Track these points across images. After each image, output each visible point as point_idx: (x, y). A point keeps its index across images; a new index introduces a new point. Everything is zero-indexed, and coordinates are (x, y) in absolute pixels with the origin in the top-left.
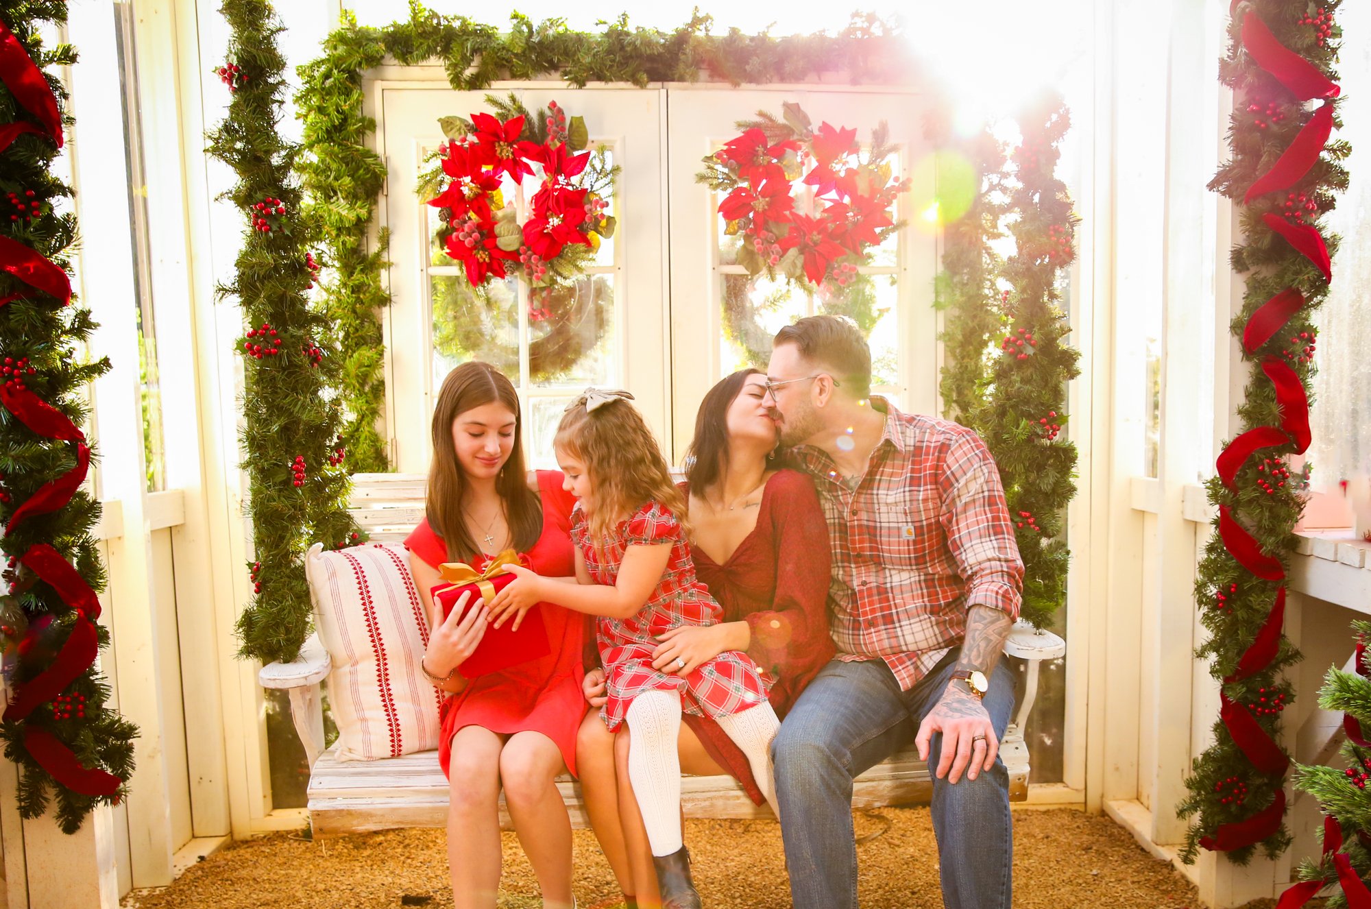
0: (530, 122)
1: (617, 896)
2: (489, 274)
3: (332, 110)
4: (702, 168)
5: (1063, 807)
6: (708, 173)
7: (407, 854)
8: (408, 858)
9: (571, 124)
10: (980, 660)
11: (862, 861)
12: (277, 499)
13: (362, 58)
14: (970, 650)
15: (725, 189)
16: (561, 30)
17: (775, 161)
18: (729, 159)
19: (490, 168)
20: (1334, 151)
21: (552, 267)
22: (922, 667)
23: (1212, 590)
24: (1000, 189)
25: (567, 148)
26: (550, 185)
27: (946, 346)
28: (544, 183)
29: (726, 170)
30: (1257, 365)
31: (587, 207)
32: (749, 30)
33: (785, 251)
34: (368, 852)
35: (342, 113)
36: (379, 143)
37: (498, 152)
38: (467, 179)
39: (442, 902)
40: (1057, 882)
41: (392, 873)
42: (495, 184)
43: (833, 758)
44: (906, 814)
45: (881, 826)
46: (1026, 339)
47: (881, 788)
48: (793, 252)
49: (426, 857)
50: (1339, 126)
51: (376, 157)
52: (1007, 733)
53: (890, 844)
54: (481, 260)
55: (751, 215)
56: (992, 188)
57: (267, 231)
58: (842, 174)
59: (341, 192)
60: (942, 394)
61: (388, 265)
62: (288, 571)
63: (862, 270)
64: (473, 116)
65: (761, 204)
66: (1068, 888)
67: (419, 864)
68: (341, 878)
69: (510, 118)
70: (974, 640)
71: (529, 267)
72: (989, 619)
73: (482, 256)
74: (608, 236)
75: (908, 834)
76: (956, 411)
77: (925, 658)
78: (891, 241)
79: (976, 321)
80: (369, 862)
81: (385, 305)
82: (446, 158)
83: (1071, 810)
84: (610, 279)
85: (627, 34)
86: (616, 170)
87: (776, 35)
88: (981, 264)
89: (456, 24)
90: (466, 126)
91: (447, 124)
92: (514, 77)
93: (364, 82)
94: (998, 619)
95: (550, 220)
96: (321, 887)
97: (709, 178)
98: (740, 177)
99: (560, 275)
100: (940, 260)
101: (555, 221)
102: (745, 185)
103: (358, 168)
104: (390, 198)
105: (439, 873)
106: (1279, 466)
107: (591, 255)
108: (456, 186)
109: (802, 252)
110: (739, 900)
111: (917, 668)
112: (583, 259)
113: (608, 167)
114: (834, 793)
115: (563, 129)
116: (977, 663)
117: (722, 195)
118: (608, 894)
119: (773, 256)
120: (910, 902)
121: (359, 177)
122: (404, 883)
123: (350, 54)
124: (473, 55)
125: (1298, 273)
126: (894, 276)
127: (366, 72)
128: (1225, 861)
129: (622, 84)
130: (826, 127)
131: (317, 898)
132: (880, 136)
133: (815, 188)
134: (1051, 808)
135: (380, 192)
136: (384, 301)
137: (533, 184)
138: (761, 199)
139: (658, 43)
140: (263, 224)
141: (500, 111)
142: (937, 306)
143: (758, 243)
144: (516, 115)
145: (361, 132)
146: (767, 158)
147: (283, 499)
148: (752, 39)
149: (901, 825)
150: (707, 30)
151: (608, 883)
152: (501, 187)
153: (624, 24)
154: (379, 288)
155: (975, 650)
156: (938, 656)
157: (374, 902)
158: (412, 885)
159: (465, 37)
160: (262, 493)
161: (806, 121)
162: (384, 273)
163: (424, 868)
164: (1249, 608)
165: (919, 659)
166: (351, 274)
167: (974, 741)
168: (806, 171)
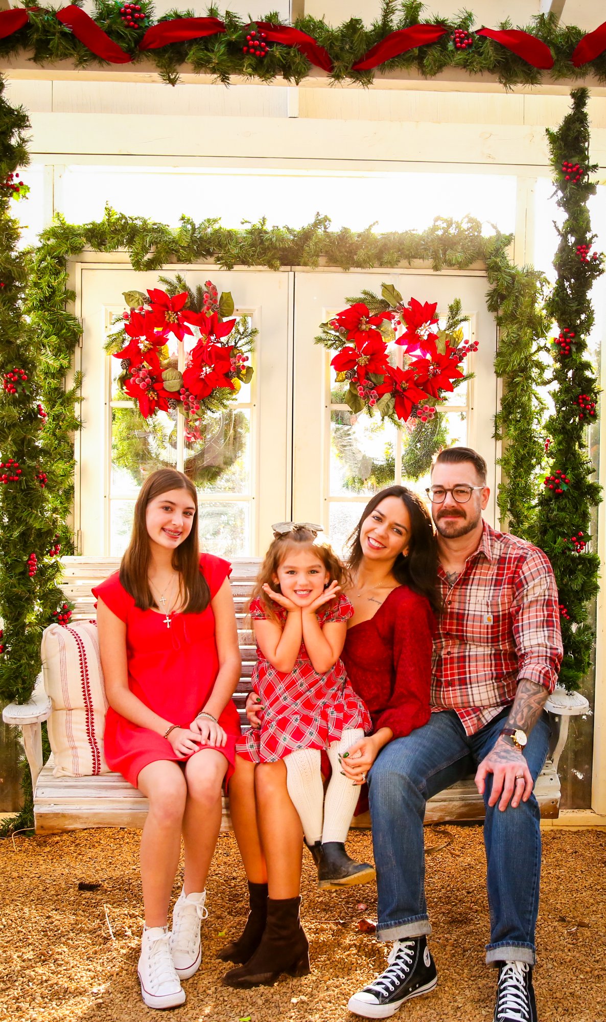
0: (191, 295)
1: (241, 888)
2: (156, 408)
3: (44, 285)
4: (319, 333)
5: (590, 828)
6: (323, 336)
7: (79, 852)
8: (79, 854)
9: (222, 297)
10: (523, 722)
11: (430, 867)
12: (17, 585)
13: (68, 248)
14: (516, 714)
15: (336, 348)
16: (216, 226)
17: (374, 327)
18: (340, 326)
19: (160, 329)
21: (204, 403)
22: (483, 719)
24: (546, 350)
25: (219, 316)
26: (205, 343)
27: (503, 468)
28: (200, 341)
29: (337, 334)
31: (232, 360)
32: (356, 229)
33: (381, 395)
34: (48, 849)
35: (52, 287)
36: (77, 309)
37: (167, 318)
38: (143, 338)
39: (109, 889)
40: (580, 887)
41: (68, 865)
42: (163, 341)
43: (413, 785)
44: (466, 831)
45: (446, 840)
46: (562, 478)
47: (451, 807)
48: (387, 396)
49: (93, 854)
51: (75, 319)
52: (544, 767)
53: (452, 854)
54: (151, 398)
55: (355, 368)
56: (540, 349)
57: (14, 393)
58: (425, 338)
59: (49, 347)
60: (499, 505)
61: (81, 400)
62: (24, 637)
63: (438, 408)
64: (149, 291)
65: (363, 360)
66: (589, 893)
67: (88, 860)
68: (30, 868)
69: (177, 293)
70: (520, 706)
71: (187, 404)
72: (532, 692)
73: (152, 395)
74: (247, 382)
75: (467, 846)
76: (510, 517)
77: (485, 712)
78: (462, 388)
79: (526, 450)
80: (50, 857)
81: (77, 430)
82: (127, 322)
83: (596, 831)
84: (247, 413)
85: (266, 232)
86: (254, 332)
87: (378, 232)
88: (530, 407)
89: (139, 223)
90: (144, 299)
91: (129, 296)
92: (180, 261)
93: (68, 264)
94: (538, 692)
95: (204, 369)
96: (15, 874)
97: (325, 340)
98: (348, 340)
99: (209, 409)
100: (499, 402)
101: (207, 370)
102: (352, 345)
103: (62, 329)
104: (83, 349)
105: (104, 866)
107: (234, 396)
108: (134, 343)
109: (393, 396)
110: (334, 894)
111: (479, 719)
112: (228, 399)
113: (249, 331)
114: (412, 810)
115: (215, 301)
116: (520, 724)
117: (334, 353)
118: (235, 886)
119: (371, 400)
120: (466, 899)
121: (63, 335)
122: (78, 874)
123: (60, 246)
124: (150, 246)
126: (464, 413)
127: (69, 257)
129: (260, 267)
130: (413, 302)
131: (13, 883)
132: (455, 309)
133: (405, 347)
134: (581, 829)
135: (77, 344)
136: (76, 426)
137: (191, 342)
138: (364, 357)
139: (288, 239)
140: (12, 388)
141: (169, 288)
142: (497, 437)
143: (361, 389)
144: (181, 292)
145: (64, 301)
146: (369, 326)
147: (21, 586)
148: (359, 236)
149: (461, 839)
150: (325, 228)
151: (234, 878)
152: (168, 343)
153: (263, 224)
154: (73, 417)
155: (520, 714)
156: (495, 712)
157: (57, 887)
158: (84, 875)
159: (145, 233)
160: (7, 581)
161: (398, 297)
162: (77, 406)
163: (92, 862)
165: (481, 713)
166: (53, 406)
167: (516, 779)
168: (398, 335)
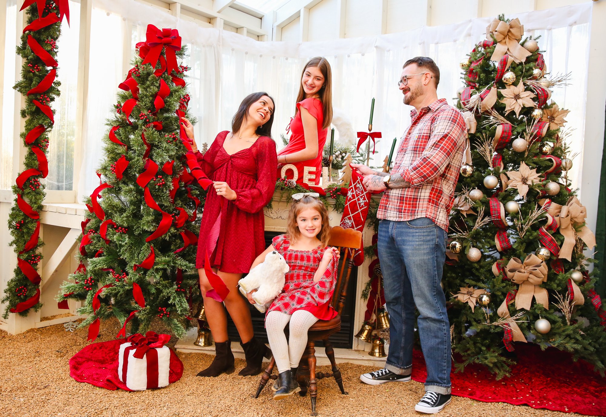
20: (56, 84)
23: (14, 223)
30: (29, 149)
50: (57, 76)
106: (37, 181)
125: (44, 120)
128: (18, 316)
164: (28, 228)
